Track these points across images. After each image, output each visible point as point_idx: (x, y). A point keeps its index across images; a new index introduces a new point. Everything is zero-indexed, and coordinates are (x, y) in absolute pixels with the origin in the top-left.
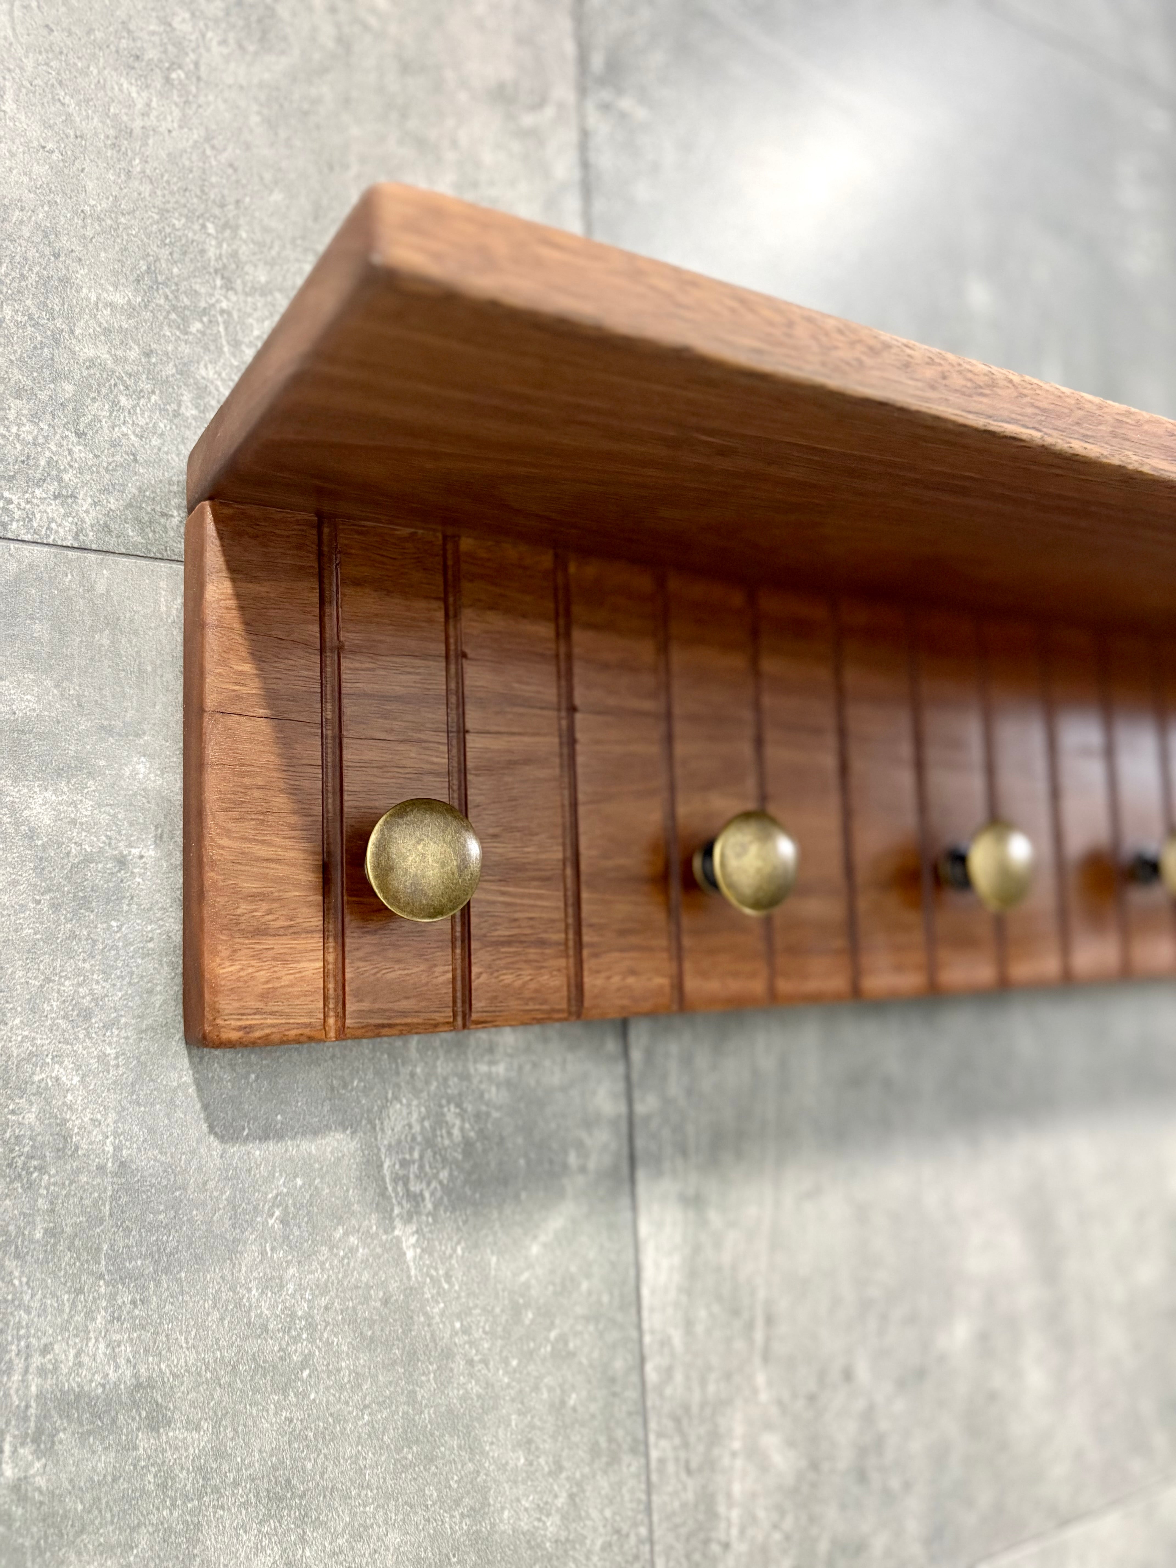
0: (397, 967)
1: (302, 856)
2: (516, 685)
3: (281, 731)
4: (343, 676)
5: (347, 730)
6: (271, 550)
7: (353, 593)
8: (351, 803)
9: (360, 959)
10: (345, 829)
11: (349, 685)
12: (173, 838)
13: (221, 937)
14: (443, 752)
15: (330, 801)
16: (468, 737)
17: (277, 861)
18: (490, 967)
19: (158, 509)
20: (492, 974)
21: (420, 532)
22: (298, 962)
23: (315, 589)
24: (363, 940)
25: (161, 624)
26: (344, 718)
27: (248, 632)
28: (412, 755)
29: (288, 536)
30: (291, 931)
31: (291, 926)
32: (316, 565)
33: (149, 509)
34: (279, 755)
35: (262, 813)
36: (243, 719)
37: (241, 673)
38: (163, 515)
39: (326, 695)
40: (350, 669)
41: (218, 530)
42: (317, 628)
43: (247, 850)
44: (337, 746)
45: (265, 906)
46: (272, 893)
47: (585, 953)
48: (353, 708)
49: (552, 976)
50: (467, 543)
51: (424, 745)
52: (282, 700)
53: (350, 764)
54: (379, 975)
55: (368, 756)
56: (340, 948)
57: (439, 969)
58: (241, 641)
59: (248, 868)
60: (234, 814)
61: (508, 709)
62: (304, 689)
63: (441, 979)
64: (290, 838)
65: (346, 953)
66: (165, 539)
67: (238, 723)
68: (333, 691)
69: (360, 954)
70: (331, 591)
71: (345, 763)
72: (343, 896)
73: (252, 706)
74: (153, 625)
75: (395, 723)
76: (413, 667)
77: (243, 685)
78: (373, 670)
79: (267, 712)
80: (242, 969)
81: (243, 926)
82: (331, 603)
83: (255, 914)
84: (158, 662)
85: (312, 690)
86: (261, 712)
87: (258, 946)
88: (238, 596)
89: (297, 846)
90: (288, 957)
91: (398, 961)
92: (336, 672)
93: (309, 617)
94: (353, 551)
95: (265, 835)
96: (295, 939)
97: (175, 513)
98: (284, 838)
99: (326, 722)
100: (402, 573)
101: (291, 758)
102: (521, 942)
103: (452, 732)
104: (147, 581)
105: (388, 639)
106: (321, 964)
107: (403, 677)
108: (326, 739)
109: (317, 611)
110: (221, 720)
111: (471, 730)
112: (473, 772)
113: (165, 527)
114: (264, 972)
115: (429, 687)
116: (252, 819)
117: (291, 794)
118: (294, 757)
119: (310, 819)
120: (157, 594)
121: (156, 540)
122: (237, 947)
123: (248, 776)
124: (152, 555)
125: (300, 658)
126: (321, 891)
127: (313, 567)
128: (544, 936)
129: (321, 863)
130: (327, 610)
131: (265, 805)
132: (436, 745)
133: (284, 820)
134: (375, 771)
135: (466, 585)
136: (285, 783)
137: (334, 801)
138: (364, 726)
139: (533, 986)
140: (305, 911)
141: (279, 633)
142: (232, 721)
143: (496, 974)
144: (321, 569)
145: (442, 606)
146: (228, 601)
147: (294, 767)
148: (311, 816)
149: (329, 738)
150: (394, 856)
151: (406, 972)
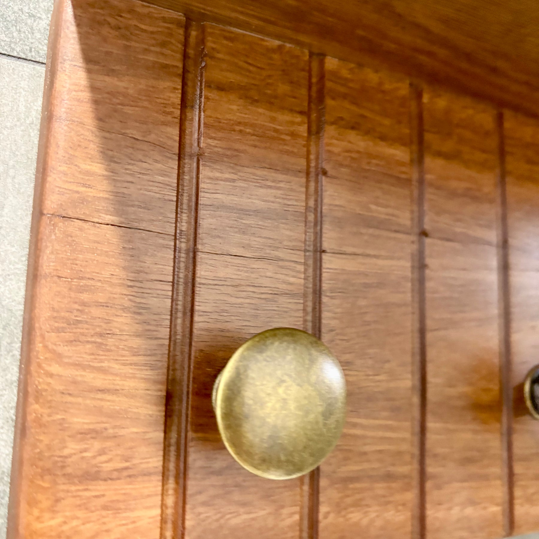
0: (242, 510)
1: (143, 385)
2: (373, 207)
3: (130, 241)
4: (201, 185)
5: (202, 244)
6: (133, 44)
7: (217, 98)
8: (200, 325)
9: (204, 504)
10: (193, 354)
11: (207, 195)
12: (11, 351)
13: (41, 483)
14: (299, 272)
15: (179, 321)
16: (325, 257)
17: (115, 392)
18: (338, 505)
19: (26, 9)
20: (339, 512)
21: (288, 45)
22: (132, 510)
23: (177, 89)
24: (207, 482)
25: (18, 123)
26: (200, 231)
27: (101, 129)
28: (269, 274)
29: (152, 33)
30: (125, 473)
31: (126, 468)
32: (180, 65)
33: (16, 9)
34: (124, 268)
35: (101, 335)
36: (86, 225)
37: (88, 173)
38: (31, 16)
39: (182, 204)
40: (210, 178)
41: (76, 16)
42: (175, 132)
43: (79, 379)
44: (191, 261)
45: (97, 445)
46: (106, 429)
47: (429, 485)
48: (210, 220)
49: (398, 511)
50: (331, 63)
51: (281, 263)
52: (133, 206)
53: (203, 281)
54: (222, 521)
55: (222, 273)
56: (181, 491)
57: (285, 511)
58: (91, 138)
59: (80, 400)
60: (67, 336)
61: (364, 231)
62: (158, 196)
63: (289, 521)
64: (131, 364)
65: (188, 497)
66: (31, 40)
67: (81, 229)
68: (190, 200)
69: (201, 498)
70: (194, 94)
71: (198, 280)
72: (186, 431)
73: (98, 211)
74: (8, 124)
75: (253, 238)
76: (273, 181)
77: (89, 187)
78: (234, 181)
79: (114, 219)
80: (65, 523)
81: (69, 470)
82: (192, 107)
83: (85, 454)
84: (11, 163)
85: (167, 197)
86: (109, 218)
87: (87, 494)
88: (93, 89)
89: (139, 374)
90: (122, 506)
91: (244, 504)
92: (194, 181)
93: (169, 118)
94: (220, 56)
95: (101, 361)
96: (130, 483)
97: (44, 16)
98: (124, 364)
99: (181, 234)
100: (268, 84)
101: (138, 272)
102: (370, 477)
103: (309, 251)
104: (7, 79)
105: (251, 150)
106: (159, 511)
107: (262, 191)
108: (180, 252)
109: (178, 112)
110: (61, 224)
111: (328, 251)
112: (328, 294)
113: (32, 28)
114: (91, 524)
115: (289, 203)
116: (88, 342)
117: (135, 313)
118: (141, 272)
119: (155, 342)
120: (16, 93)
121: (20, 40)
122: (61, 495)
123: (87, 291)
124: (15, 54)
125: (156, 161)
126: (162, 427)
127: (177, 67)
128: (391, 469)
129: (164, 393)
130: (189, 114)
131: (104, 326)
132: (293, 264)
133: (126, 343)
134: (230, 290)
135: (329, 102)
136: (130, 300)
137: (184, 321)
138: (220, 240)
139: (379, 523)
140: (143, 450)
141: (135, 132)
142: (74, 226)
143: (343, 513)
144: (185, 71)
145: (306, 120)
146: (80, 93)
147: (141, 282)
148: (157, 338)
149: (183, 251)
150: (251, 402)
151: (252, 516)
